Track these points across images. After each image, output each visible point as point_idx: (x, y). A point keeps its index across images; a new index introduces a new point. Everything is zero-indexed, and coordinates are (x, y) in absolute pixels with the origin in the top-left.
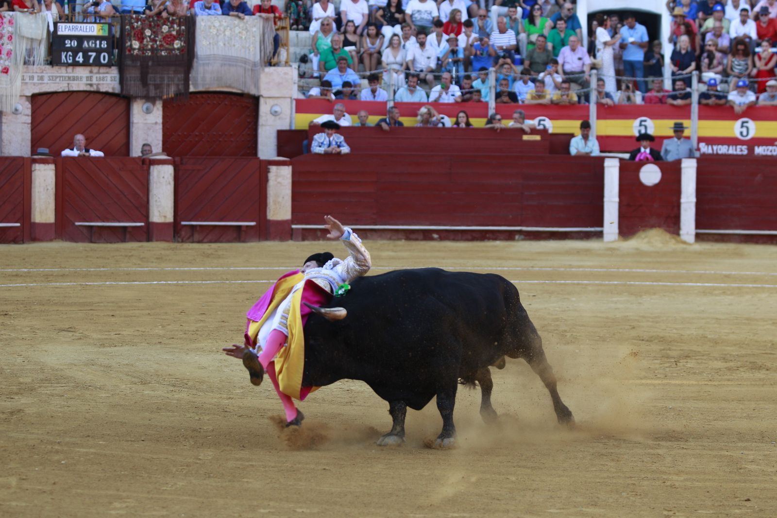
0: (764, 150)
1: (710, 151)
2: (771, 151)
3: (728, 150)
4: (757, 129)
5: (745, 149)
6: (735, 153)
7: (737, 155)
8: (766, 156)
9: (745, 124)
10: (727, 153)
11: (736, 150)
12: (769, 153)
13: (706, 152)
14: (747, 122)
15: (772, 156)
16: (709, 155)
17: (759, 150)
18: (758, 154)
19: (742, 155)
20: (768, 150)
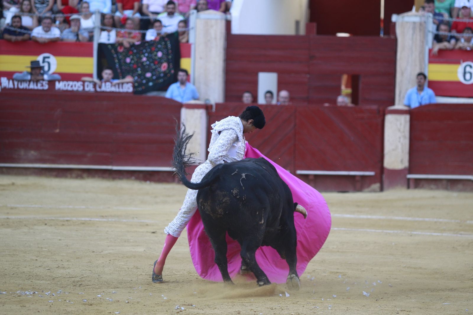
0: (65, 85)
1: (11, 86)
2: (72, 86)
3: (29, 85)
4: (58, 65)
5: (46, 84)
6: (36, 88)
7: (38, 90)
8: (67, 91)
9: (47, 60)
10: (28, 87)
11: (37, 85)
12: (69, 88)
13: (7, 86)
14: (48, 57)
15: (72, 91)
16: (10, 89)
17: (60, 86)
18: (59, 90)
19: (43, 90)
20: (68, 85)
